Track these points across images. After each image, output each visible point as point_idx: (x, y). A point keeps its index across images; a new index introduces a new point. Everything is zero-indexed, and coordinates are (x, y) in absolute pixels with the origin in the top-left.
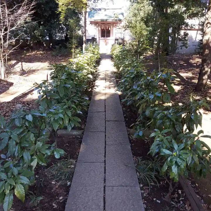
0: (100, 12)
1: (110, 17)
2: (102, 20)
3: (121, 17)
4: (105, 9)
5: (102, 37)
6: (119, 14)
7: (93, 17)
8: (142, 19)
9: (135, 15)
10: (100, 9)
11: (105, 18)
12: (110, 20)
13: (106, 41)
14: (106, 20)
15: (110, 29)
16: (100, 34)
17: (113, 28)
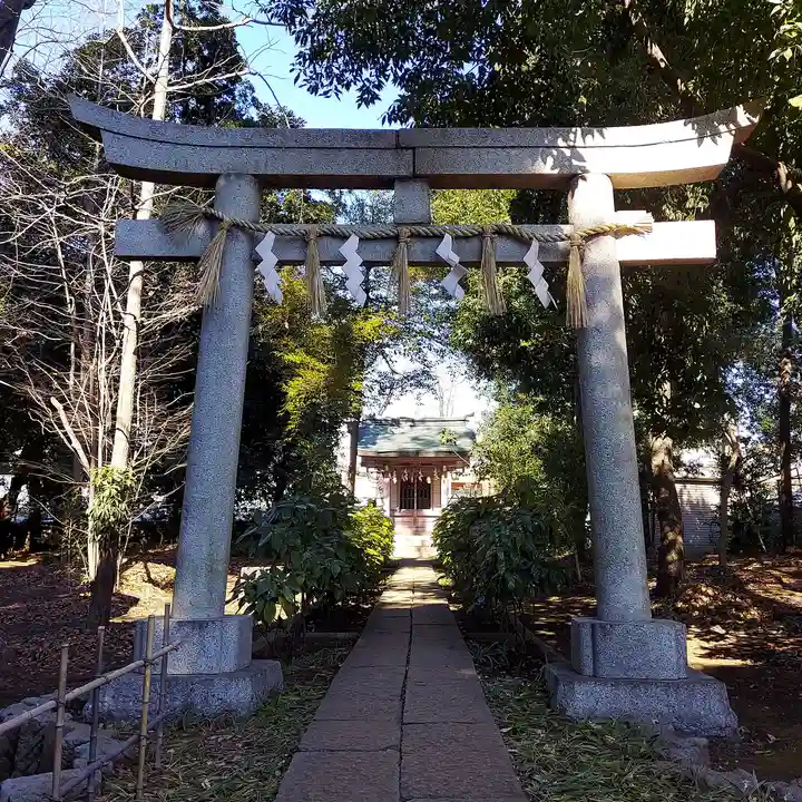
0: (395, 430)
1: (430, 444)
2: (402, 454)
3: (465, 444)
4: (413, 421)
5: (401, 508)
6: (460, 437)
7: (374, 444)
8: (536, 450)
9: (509, 436)
10: (396, 422)
11: (411, 446)
12: (430, 452)
13: (415, 520)
14: (418, 452)
15: (429, 482)
16: (396, 498)
17: (440, 477)
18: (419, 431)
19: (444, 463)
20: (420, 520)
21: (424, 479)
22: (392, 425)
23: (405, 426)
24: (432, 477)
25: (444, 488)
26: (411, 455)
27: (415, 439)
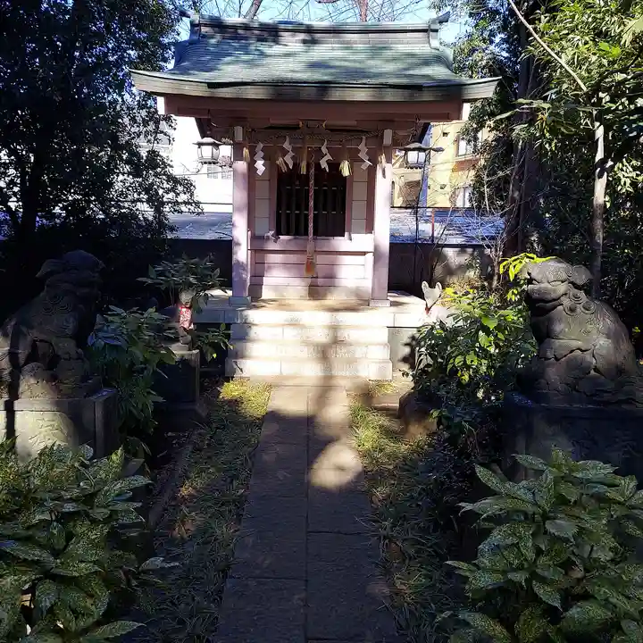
0: (268, 48)
5: (278, 233)
10: (269, 32)
15: (346, 172)
16: (265, 210)
17: (375, 162)
18: (326, 51)
19: (389, 122)
20: (320, 259)
21: (335, 166)
22: (261, 39)
23: (292, 43)
24: (355, 160)
25: (382, 187)
26: (304, 95)
27: (314, 66)
